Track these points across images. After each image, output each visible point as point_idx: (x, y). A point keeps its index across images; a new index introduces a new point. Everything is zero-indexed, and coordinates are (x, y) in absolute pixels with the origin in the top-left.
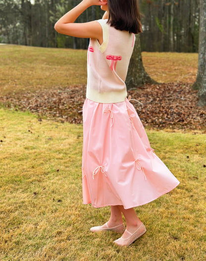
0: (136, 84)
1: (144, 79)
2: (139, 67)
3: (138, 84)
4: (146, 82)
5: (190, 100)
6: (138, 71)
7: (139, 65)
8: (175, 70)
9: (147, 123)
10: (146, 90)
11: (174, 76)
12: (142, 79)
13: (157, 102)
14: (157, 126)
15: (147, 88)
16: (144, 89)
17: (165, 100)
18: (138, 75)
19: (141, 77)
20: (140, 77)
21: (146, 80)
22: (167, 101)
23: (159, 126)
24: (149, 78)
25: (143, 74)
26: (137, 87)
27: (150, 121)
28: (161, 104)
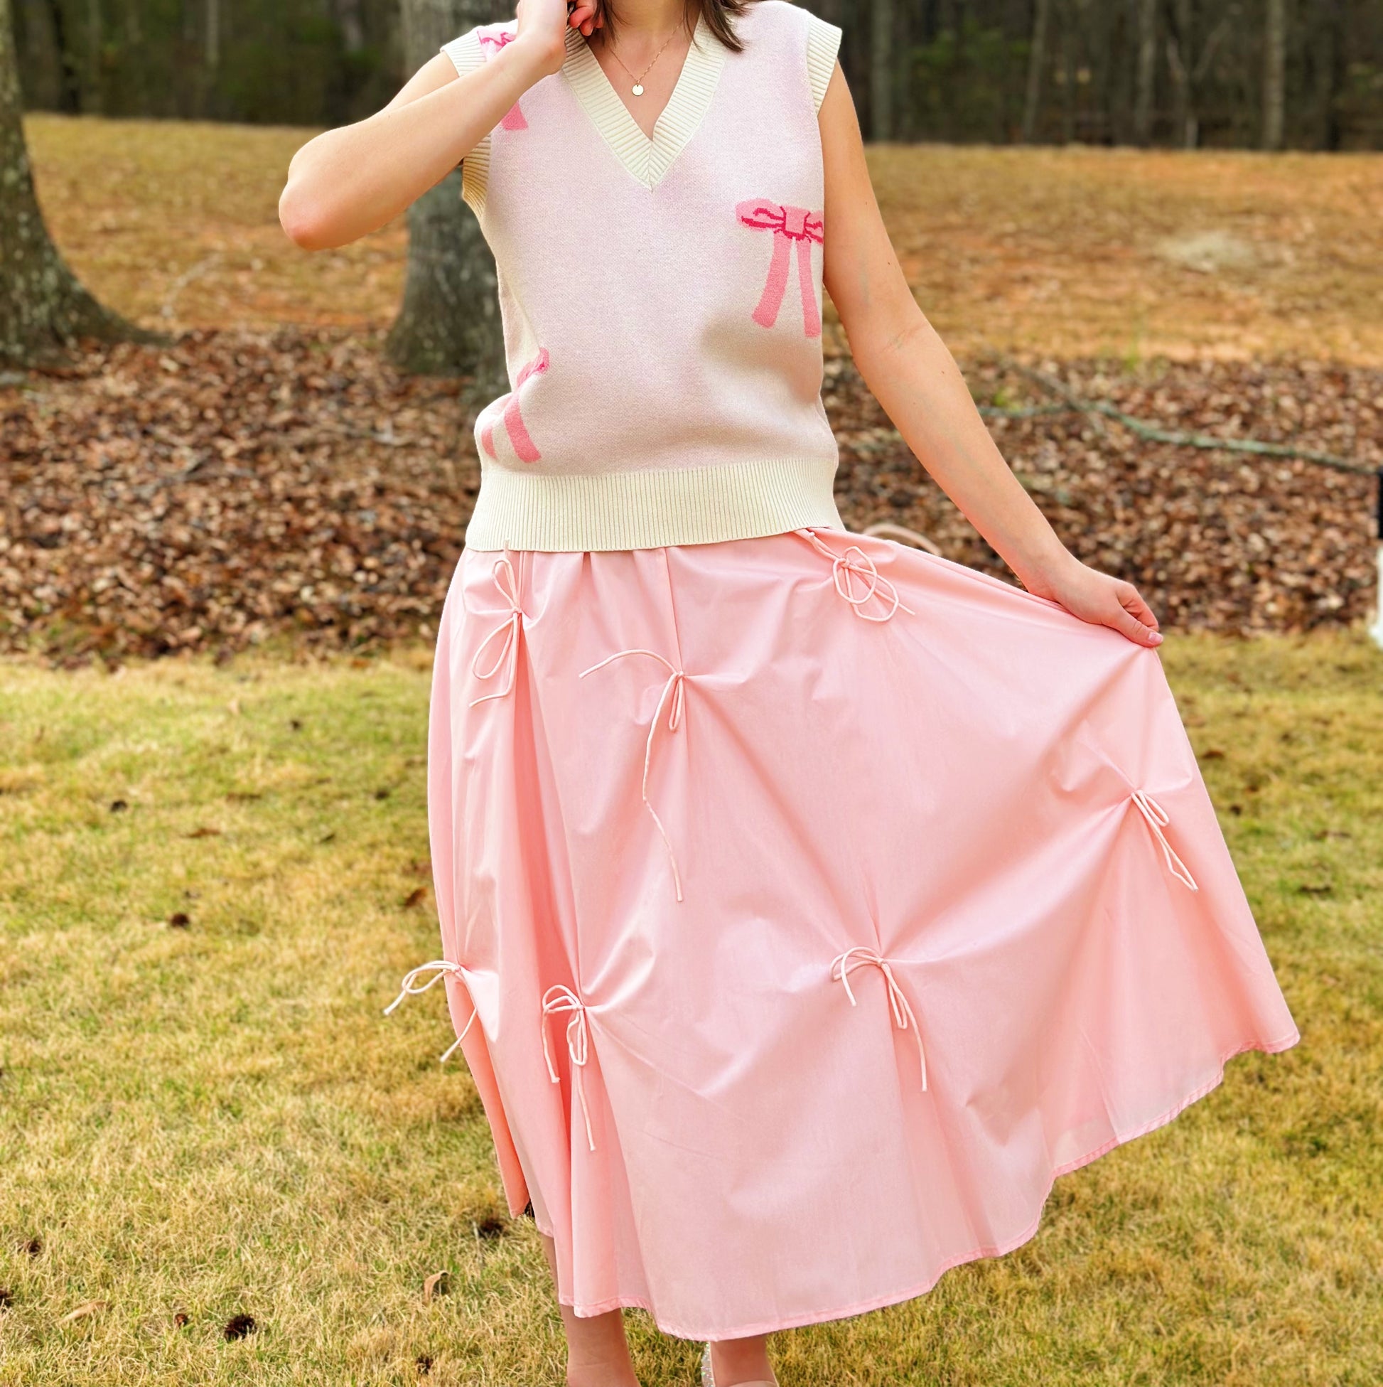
0: (17, 349)
1: (61, 309)
2: (24, 233)
3: (31, 344)
4: (78, 333)
5: (440, 446)
6: (19, 255)
7: (23, 217)
8: (106, 231)
9: (253, 617)
10: (95, 385)
11: (122, 277)
12: (52, 314)
13: (231, 468)
14: (331, 633)
15: (98, 374)
16: (78, 377)
17: (275, 451)
18: (20, 283)
19: (43, 297)
20: (37, 297)
21: (74, 317)
22: (296, 457)
23: (344, 635)
24: (86, 302)
25: (51, 278)
26: (24, 368)
27: (265, 604)
28: (265, 480)
